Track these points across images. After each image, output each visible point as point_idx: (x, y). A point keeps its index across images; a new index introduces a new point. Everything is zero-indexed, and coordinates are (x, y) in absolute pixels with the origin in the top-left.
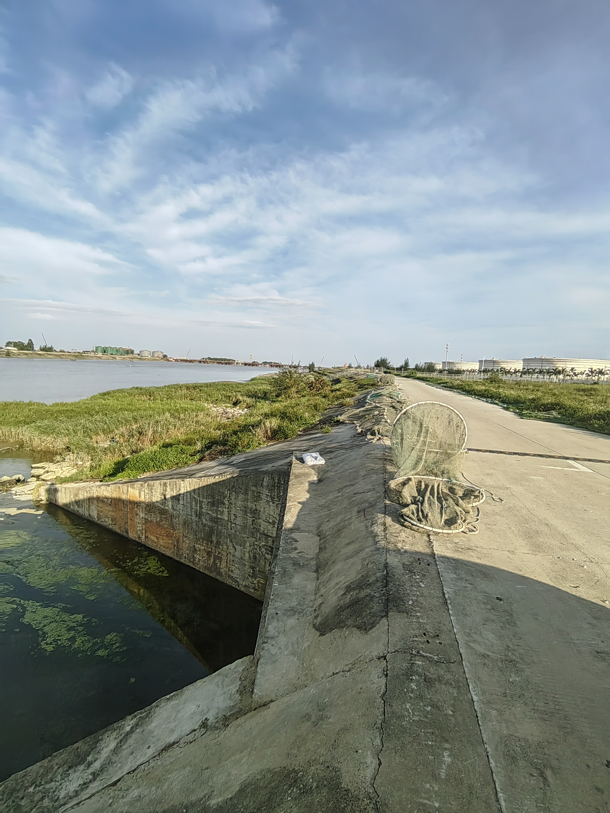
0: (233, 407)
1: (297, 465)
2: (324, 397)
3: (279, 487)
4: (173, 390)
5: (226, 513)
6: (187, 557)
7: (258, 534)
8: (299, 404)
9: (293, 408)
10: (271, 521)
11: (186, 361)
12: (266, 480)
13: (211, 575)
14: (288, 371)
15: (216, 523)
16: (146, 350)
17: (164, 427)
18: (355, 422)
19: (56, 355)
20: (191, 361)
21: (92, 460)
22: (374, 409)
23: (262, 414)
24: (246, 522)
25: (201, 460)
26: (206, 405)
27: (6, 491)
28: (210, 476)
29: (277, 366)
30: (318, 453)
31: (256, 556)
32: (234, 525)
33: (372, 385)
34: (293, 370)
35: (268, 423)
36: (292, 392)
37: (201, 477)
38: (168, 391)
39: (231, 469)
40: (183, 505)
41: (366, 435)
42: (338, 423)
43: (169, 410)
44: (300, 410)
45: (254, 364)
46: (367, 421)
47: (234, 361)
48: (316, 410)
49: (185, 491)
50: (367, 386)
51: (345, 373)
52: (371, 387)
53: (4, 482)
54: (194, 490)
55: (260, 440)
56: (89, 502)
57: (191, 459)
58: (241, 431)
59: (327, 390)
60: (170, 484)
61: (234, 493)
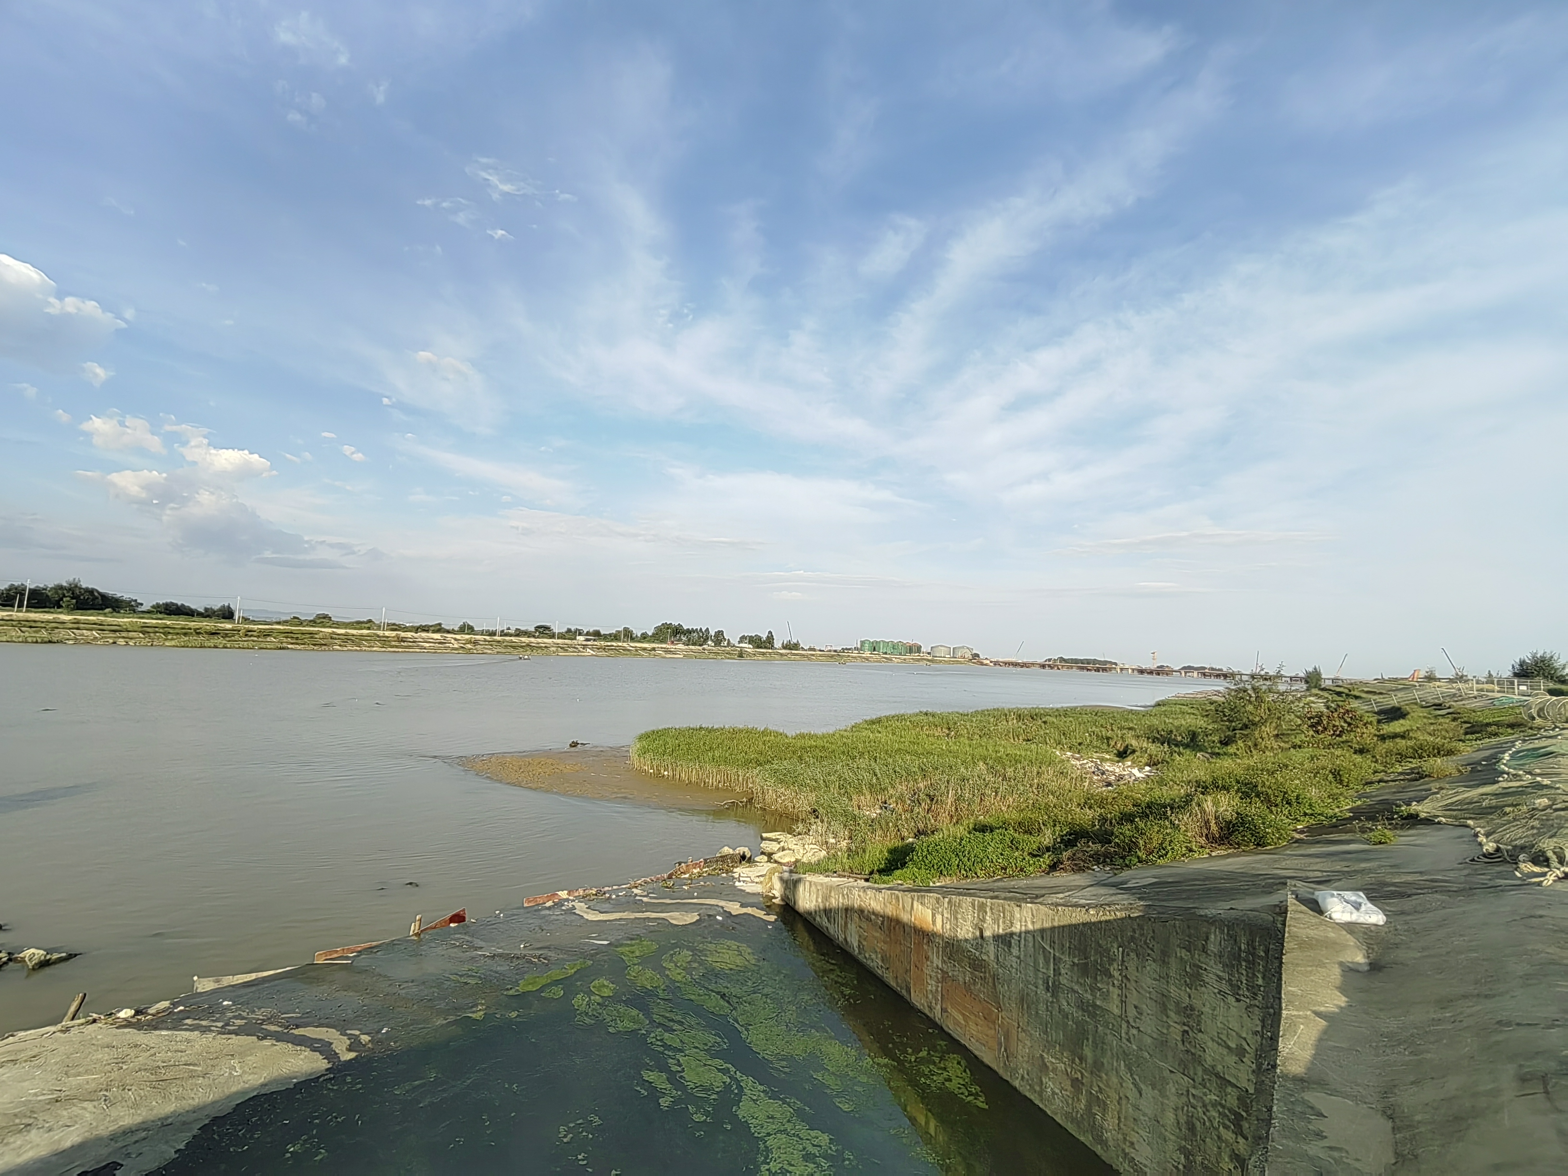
0: (1118, 762)
1: (1302, 915)
2: (1361, 751)
3: (1251, 965)
4: (992, 720)
5: (1115, 997)
6: (1026, 1076)
7: (1200, 1072)
8: (1287, 766)
9: (1272, 773)
10: (1233, 1045)
11: (1015, 665)
12: (1215, 941)
13: (1082, 1139)
14: (1249, 687)
15: (1093, 1016)
16: (942, 646)
17: (976, 791)
18: (1470, 822)
19: (803, 655)
20: (1024, 665)
21: (850, 838)
22: (1529, 790)
23: (1190, 782)
24: (1165, 1031)
25: (1053, 867)
26: (1058, 753)
27: (727, 872)
28: (1076, 905)
29: (1218, 676)
30: (1361, 894)
31: (1193, 1125)
32: (1135, 1031)
33: (1512, 726)
34: (1264, 685)
35: (1210, 803)
36: (1265, 735)
37: (1057, 905)
38: (981, 721)
39: (1124, 899)
40: (1019, 958)
41: (1515, 862)
42: (1413, 820)
43: (984, 759)
44: (1294, 783)
45: (1160, 671)
46: (1509, 822)
47: (1116, 664)
48: (1341, 782)
49: (1023, 928)
50: (1493, 728)
51: (1416, 694)
52: (1509, 730)
53: (724, 856)
54: (1042, 931)
55: (1190, 842)
56: (846, 917)
57: (1031, 862)
58: (1144, 816)
59: (1367, 735)
60: (991, 909)
61: (1133, 955)
